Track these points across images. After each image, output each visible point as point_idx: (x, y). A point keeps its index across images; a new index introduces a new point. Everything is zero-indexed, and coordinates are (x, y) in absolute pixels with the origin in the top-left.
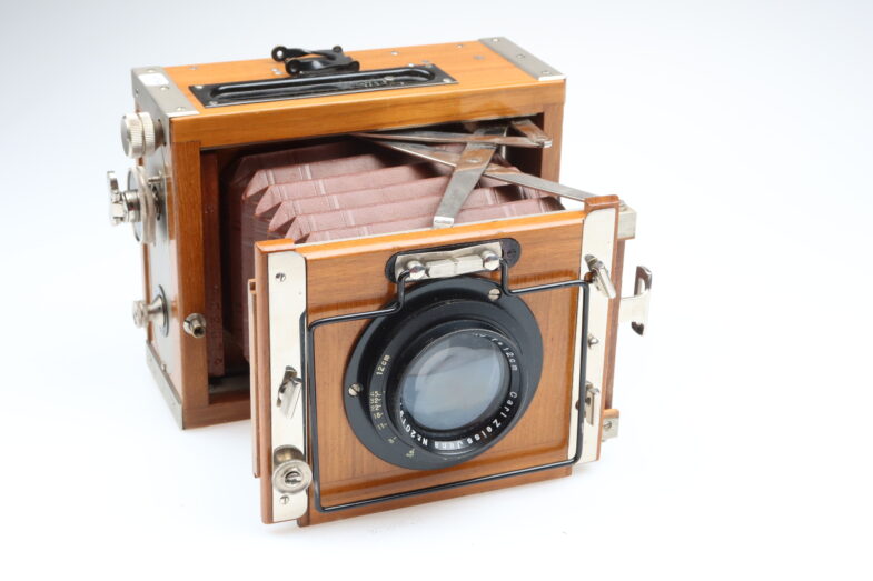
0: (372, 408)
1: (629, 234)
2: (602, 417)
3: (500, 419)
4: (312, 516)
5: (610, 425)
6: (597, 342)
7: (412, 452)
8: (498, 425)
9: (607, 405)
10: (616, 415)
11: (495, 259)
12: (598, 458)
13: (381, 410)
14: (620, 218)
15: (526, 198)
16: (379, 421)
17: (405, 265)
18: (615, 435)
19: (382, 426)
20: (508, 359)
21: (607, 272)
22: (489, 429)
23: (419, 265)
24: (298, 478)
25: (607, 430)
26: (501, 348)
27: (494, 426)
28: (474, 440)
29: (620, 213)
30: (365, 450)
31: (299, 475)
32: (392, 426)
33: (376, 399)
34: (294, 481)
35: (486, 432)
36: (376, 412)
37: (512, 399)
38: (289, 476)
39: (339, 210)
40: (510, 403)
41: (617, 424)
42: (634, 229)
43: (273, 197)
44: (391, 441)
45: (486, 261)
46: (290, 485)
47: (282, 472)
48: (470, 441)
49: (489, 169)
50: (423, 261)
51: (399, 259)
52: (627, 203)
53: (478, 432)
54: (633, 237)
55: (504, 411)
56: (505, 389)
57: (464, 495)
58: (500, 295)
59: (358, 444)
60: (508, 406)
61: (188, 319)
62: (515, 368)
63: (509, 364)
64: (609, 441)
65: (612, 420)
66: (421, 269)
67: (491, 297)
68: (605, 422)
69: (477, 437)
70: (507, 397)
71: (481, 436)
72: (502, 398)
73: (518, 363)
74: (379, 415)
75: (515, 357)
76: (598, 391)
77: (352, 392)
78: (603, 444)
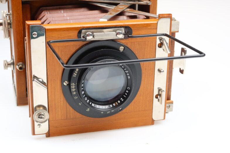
0: (72, 90)
1: (176, 30)
2: (166, 103)
3: (123, 98)
4: (50, 133)
5: (170, 106)
6: (163, 71)
7: (88, 109)
8: (122, 100)
9: (168, 98)
10: (172, 103)
11: (121, 33)
12: (164, 119)
13: (75, 91)
14: (172, 24)
15: (139, 18)
16: (75, 95)
17: (85, 33)
18: (172, 110)
19: (76, 98)
20: (126, 73)
21: (167, 43)
22: (119, 102)
23: (91, 33)
24: (43, 117)
25: (168, 108)
26: (123, 69)
27: (121, 101)
28: (113, 105)
29: (172, 22)
30: (71, 109)
31: (43, 115)
32: (80, 97)
33: (73, 86)
34: (41, 118)
35: (118, 103)
36: (73, 92)
37: (128, 90)
38: (40, 116)
39: (69, 20)
40: (127, 91)
41: (172, 106)
42: (178, 29)
43: (47, 17)
44: (80, 104)
45: (117, 34)
46: (40, 119)
47: (37, 114)
48: (111, 106)
49: (127, 9)
50: (93, 33)
51: (83, 31)
52: (176, 19)
53: (114, 102)
54: (178, 32)
55: (125, 95)
56: (126, 86)
57: (111, 129)
58: (124, 49)
59: (68, 105)
60: (127, 93)
61: (18, 64)
62: (129, 77)
63: (127, 76)
64: (170, 113)
65: (171, 105)
66: (91, 35)
67: (120, 49)
68: (167, 105)
69: (114, 105)
70: (127, 89)
71: (116, 104)
72: (124, 89)
73: (130, 75)
74: (75, 93)
75: (129, 73)
76: (164, 91)
77: (65, 84)
78: (166, 114)
